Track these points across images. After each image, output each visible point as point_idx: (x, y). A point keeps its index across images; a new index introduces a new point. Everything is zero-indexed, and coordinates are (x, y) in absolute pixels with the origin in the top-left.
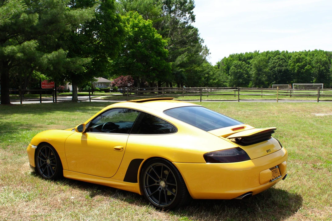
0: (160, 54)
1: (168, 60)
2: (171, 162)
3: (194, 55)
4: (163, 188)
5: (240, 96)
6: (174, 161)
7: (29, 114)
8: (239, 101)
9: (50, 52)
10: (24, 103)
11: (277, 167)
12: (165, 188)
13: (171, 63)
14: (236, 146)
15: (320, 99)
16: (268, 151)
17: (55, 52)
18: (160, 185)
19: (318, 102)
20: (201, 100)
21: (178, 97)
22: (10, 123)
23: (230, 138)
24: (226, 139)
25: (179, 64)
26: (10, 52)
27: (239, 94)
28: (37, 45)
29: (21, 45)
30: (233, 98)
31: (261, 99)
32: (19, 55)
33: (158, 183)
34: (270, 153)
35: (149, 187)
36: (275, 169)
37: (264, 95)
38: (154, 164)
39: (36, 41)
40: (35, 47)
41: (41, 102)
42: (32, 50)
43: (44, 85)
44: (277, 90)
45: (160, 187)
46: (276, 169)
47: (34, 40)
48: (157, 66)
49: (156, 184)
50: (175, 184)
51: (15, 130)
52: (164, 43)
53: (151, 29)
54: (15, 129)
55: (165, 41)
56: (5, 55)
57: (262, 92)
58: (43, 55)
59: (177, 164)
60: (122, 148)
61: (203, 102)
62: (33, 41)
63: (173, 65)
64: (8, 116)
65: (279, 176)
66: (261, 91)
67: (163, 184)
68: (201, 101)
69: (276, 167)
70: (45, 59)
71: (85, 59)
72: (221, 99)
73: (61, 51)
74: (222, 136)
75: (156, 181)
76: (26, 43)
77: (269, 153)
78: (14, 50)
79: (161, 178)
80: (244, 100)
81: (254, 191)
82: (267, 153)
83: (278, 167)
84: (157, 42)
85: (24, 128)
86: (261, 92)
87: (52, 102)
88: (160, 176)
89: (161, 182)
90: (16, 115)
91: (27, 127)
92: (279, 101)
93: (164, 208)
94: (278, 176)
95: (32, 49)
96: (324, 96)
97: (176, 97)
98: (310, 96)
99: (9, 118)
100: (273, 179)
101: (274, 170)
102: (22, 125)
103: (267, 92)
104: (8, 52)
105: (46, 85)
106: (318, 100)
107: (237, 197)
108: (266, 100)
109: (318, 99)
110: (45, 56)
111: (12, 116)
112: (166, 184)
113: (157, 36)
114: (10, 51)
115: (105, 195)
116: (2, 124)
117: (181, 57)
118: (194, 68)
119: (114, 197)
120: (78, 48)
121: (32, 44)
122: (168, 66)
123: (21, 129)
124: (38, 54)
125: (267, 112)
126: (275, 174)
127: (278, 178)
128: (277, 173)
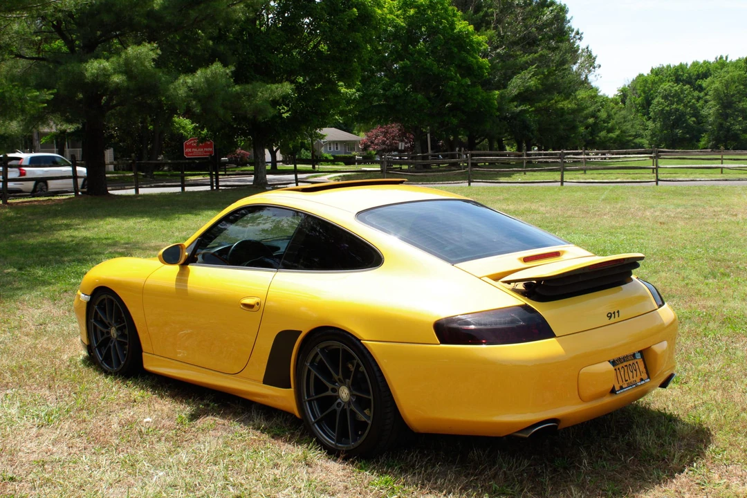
0: (469, 70)
1: (488, 85)
2: (359, 340)
3: (555, 70)
4: (345, 402)
5: (659, 170)
6: (365, 338)
7: (142, 217)
8: (657, 184)
9: (192, 71)
10: (142, 191)
11: (638, 356)
12: (349, 403)
13: (497, 92)
14: (520, 301)
16: (610, 316)
17: (203, 70)
18: (339, 397)
20: (562, 182)
21: (513, 174)
22: (90, 239)
23: (509, 282)
24: (499, 284)
25: (516, 93)
26: (97, 73)
27: (656, 165)
28: (157, 54)
29: (120, 56)
30: (648, 175)
31: (719, 176)
32: (117, 79)
33: (334, 390)
34: (617, 319)
35: (317, 399)
36: (631, 362)
37: (728, 168)
38: (323, 345)
39: (155, 45)
40: (154, 60)
41: (183, 189)
42: (146, 67)
43: (190, 150)
45: (339, 401)
46: (635, 361)
47: (149, 43)
48: (462, 101)
49: (329, 393)
50: (370, 395)
51: (94, 256)
52: (479, 44)
53: (446, 10)
54: (96, 254)
55: (481, 38)
56: (86, 80)
57: (722, 159)
58: (176, 78)
59: (371, 345)
60: (258, 304)
61: (566, 187)
62: (147, 44)
63: (502, 97)
64: (93, 223)
65: (642, 380)
66: (720, 157)
67: (344, 393)
68: (562, 184)
69: (634, 355)
70: (182, 88)
71: (276, 85)
72: (617, 178)
73: (217, 67)
74: (489, 277)
75: (330, 386)
76: (131, 50)
77: (613, 320)
78: (104, 69)
79: (339, 379)
80: (670, 181)
81: (566, 418)
82: (607, 321)
83: (642, 357)
84: (461, 42)
85: (118, 250)
86: (720, 161)
87: (208, 188)
88: (338, 374)
89: (342, 388)
90: (111, 220)
91: (126, 248)
93: (347, 451)
94: (638, 380)
95: (147, 64)
97: (509, 175)
99: (94, 228)
100: (621, 388)
101: (627, 364)
102: (115, 244)
103: (735, 160)
104: (93, 74)
105: (195, 150)
107: (516, 432)
108: (726, 180)
110: (181, 81)
111: (101, 223)
112: (352, 395)
113: (462, 26)
114: (96, 71)
115: (223, 417)
116: (72, 241)
117: (521, 78)
118: (556, 102)
119: (240, 421)
120: (264, 60)
121: (145, 52)
122: (488, 101)
123: (110, 252)
124: (162, 76)
125: (720, 211)
126: (631, 374)
127: (639, 384)
128: (636, 370)
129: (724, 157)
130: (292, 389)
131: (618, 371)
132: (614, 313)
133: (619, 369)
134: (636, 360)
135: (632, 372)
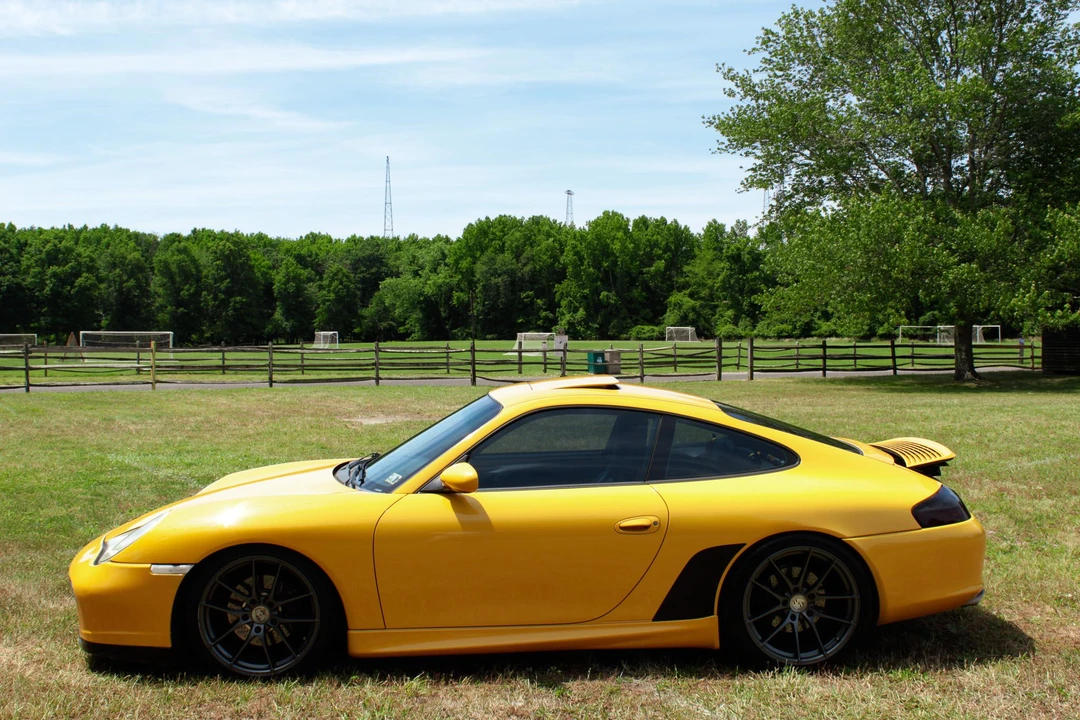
2: (840, 539)
4: (802, 613)
5: (30, 372)
6: (848, 535)
8: (28, 390)
12: (807, 610)
15: (276, 377)
18: (790, 609)
19: (271, 386)
27: (27, 364)
33: (786, 603)
44: (152, 351)
45: (791, 613)
49: (781, 606)
59: (858, 542)
60: (655, 523)
66: (43, 355)
67: (798, 603)
75: (781, 599)
79: (795, 589)
80: (44, 386)
89: (793, 599)
92: (157, 385)
96: (285, 368)
98: (248, 368)
106: (271, 382)
108: (118, 384)
109: (271, 378)
112: (811, 601)
129: (49, 355)
130: (715, 617)
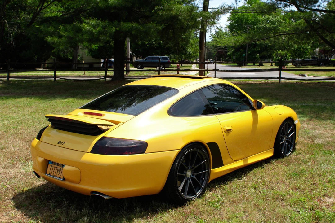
16: (59, 143)
34: (61, 145)
36: (60, 167)
65: (60, 178)
77: (59, 145)
94: (58, 176)
100: (50, 174)
101: (58, 167)
126: (57, 172)
127: (57, 178)
128: (60, 172)
131: (52, 167)
132: (62, 143)
133: (53, 166)
134: (62, 168)
135: (58, 171)
